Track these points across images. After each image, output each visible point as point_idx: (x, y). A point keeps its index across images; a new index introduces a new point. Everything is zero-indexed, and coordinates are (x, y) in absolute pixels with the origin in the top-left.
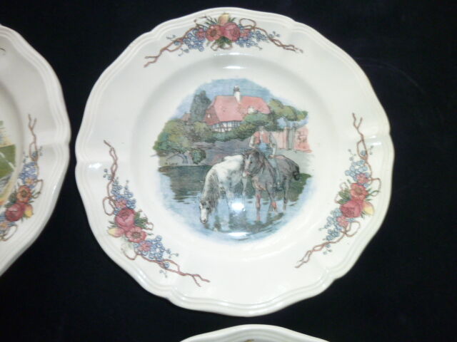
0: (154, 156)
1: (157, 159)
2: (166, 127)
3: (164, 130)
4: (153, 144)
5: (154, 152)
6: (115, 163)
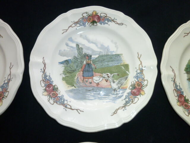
0: (185, 73)
1: (186, 75)
2: (189, 62)
3: (188, 63)
4: (184, 69)
5: (185, 72)
6: (175, 76)
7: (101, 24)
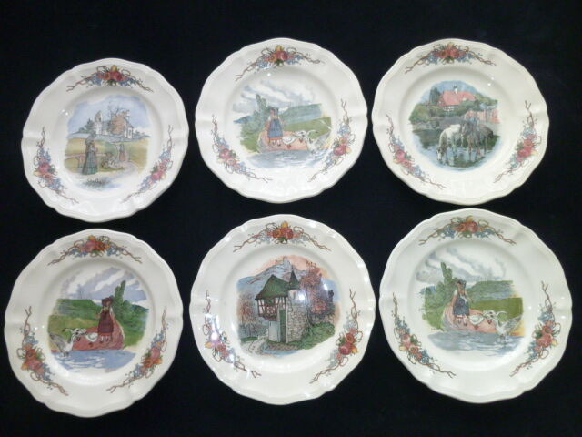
1: (411, 126)
4: (409, 118)
5: (410, 122)
6: (392, 126)
7: (289, 63)
